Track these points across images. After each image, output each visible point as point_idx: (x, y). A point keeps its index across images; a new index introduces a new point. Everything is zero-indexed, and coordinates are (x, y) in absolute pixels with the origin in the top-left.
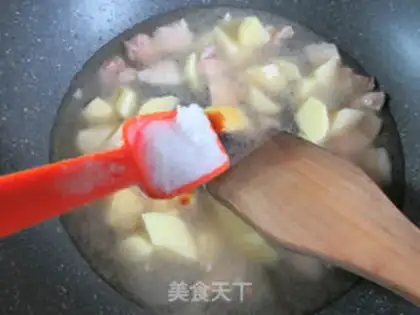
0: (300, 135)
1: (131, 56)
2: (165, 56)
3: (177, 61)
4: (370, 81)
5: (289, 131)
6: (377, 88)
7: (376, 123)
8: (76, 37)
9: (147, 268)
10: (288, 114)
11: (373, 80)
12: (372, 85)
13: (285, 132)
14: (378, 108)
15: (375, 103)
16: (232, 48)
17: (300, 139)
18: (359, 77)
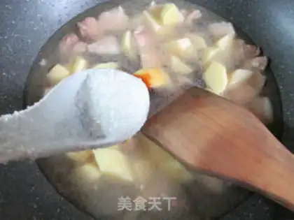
0: (207, 89)
1: (83, 33)
2: (108, 33)
3: (117, 36)
4: (257, 49)
5: (199, 86)
6: (261, 54)
7: (262, 79)
8: (41, 20)
10: (198, 74)
11: (258, 48)
12: (258, 52)
13: (196, 87)
14: (263, 68)
15: (260, 64)
16: (157, 27)
17: (208, 92)
18: (248, 46)
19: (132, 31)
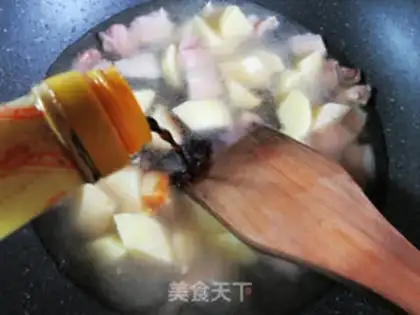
1: (106, 47)
4: (356, 74)
6: (362, 82)
9: (119, 271)
14: (364, 102)
15: (360, 97)
19: (177, 45)
